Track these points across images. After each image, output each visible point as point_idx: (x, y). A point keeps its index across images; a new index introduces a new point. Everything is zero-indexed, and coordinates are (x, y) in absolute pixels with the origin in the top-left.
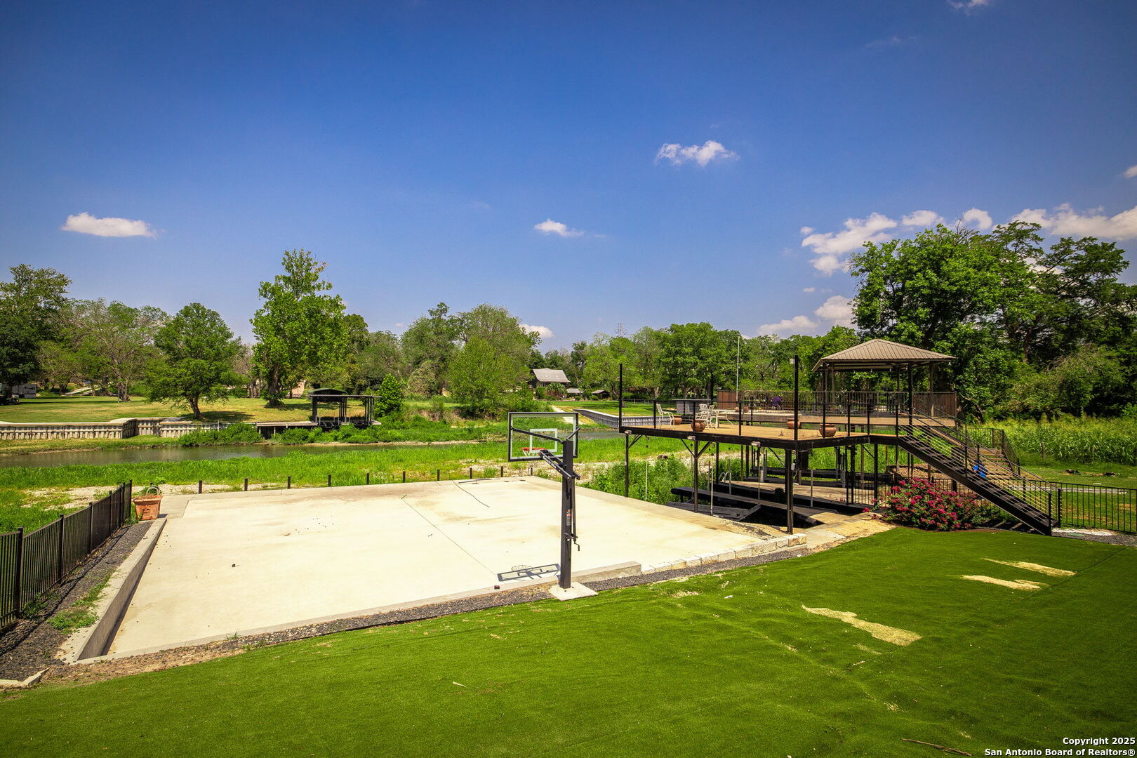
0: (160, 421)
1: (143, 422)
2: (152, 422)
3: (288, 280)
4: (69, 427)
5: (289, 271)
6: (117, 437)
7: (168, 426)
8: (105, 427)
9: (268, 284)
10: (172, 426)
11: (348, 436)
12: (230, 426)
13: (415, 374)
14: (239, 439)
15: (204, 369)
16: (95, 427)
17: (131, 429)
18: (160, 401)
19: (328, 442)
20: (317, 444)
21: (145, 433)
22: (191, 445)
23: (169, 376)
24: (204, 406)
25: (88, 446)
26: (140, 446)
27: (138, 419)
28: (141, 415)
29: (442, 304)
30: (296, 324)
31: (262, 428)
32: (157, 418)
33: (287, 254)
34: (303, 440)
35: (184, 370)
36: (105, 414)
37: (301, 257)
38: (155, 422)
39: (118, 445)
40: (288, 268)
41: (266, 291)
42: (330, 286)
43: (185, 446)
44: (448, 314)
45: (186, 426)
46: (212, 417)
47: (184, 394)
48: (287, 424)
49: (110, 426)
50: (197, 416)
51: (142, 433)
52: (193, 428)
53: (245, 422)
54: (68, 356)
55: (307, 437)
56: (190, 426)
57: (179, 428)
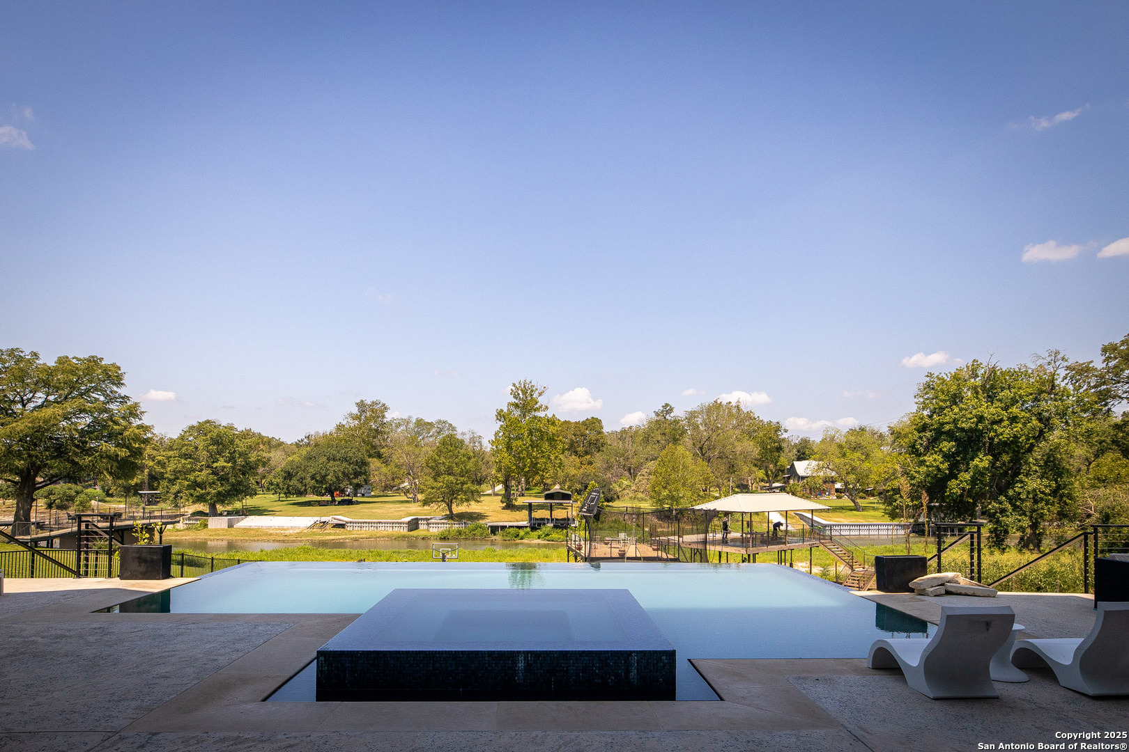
0: (431, 519)
1: (422, 519)
2: (427, 519)
3: (517, 406)
4: (380, 523)
5: (516, 398)
6: (404, 531)
7: (433, 524)
8: (398, 523)
9: (502, 411)
10: (436, 524)
11: (548, 535)
12: (471, 525)
13: (640, 475)
14: (475, 535)
15: (452, 483)
16: (393, 523)
17: (414, 525)
18: (429, 505)
19: (534, 539)
20: (524, 541)
21: (423, 527)
22: (445, 538)
23: (433, 488)
24: (457, 509)
25: (388, 536)
26: (416, 537)
27: (419, 517)
28: (421, 514)
29: (667, 405)
30: (520, 443)
31: (491, 527)
32: (429, 517)
33: (514, 385)
34: (516, 537)
35: (441, 484)
36: (401, 513)
37: (524, 386)
38: (429, 519)
39: (404, 537)
40: (515, 397)
41: (500, 416)
42: (547, 408)
43: (441, 539)
44: (672, 415)
45: (444, 523)
46: (462, 517)
47: (442, 501)
48: (507, 524)
49: (401, 523)
50: (451, 517)
51: (421, 527)
52: (448, 526)
53: (481, 522)
54: (384, 469)
55: (518, 535)
56: (446, 524)
57: (440, 526)
